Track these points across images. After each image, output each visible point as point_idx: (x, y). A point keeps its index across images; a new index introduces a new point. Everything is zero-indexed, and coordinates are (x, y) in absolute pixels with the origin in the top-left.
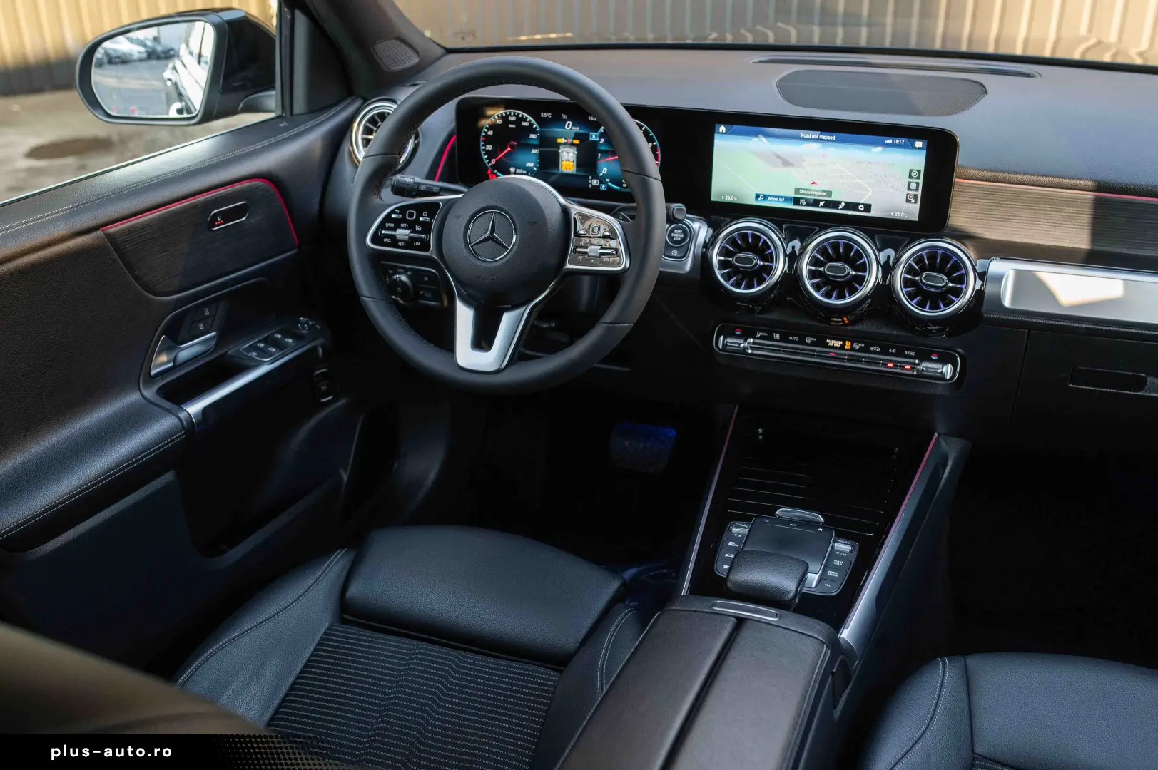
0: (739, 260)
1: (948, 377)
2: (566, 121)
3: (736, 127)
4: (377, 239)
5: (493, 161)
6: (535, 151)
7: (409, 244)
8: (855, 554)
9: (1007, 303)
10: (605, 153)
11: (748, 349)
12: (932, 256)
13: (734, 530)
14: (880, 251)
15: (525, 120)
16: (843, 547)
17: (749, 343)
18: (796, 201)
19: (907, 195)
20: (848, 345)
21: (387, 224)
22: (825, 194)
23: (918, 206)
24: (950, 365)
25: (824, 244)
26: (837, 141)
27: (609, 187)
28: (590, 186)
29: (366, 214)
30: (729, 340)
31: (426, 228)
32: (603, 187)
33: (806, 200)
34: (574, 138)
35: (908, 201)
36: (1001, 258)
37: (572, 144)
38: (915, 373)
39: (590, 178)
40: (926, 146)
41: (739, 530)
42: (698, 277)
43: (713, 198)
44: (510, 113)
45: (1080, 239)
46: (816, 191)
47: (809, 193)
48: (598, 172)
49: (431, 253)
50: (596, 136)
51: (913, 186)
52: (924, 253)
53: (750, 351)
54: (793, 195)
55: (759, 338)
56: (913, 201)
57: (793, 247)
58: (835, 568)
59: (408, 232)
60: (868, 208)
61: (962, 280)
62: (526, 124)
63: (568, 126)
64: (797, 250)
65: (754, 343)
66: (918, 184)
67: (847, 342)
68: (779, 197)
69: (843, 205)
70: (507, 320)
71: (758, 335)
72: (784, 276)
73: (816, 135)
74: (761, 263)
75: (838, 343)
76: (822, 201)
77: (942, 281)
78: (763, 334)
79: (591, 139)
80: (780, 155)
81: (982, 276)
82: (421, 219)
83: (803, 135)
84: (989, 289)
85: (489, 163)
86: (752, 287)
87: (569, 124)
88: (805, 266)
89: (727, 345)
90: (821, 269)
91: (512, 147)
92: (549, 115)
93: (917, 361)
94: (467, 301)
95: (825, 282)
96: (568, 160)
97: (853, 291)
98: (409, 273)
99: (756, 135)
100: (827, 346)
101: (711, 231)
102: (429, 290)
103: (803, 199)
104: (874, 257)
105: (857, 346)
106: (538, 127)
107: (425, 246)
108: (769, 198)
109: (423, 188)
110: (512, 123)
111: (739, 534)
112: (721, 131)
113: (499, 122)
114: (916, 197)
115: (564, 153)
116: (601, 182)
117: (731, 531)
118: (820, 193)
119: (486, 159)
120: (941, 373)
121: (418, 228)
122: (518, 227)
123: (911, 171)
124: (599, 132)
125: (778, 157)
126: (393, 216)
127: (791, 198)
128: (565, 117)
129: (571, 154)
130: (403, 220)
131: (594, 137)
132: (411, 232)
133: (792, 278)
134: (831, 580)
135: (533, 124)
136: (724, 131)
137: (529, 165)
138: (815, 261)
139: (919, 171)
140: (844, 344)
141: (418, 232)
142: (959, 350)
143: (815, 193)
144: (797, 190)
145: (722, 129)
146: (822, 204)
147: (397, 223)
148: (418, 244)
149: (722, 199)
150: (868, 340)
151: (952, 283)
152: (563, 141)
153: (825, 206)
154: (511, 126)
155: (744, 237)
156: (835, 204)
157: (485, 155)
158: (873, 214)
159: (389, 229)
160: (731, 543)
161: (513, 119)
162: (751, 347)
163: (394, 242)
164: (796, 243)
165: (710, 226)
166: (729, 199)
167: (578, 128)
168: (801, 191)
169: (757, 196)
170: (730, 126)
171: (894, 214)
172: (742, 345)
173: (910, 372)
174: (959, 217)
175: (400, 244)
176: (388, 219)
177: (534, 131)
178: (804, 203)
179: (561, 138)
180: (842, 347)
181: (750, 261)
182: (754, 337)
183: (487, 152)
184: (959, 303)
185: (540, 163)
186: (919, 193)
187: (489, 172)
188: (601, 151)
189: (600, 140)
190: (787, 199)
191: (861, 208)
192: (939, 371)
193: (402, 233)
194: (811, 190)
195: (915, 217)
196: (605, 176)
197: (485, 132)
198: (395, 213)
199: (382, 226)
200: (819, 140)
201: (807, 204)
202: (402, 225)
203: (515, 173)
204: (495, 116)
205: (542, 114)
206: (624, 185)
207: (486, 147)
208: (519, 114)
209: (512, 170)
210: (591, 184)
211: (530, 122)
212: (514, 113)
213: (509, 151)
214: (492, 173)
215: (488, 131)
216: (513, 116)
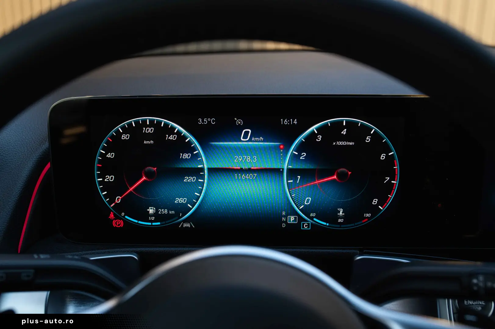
2: (241, 128)
5: (118, 200)
6: (189, 179)
10: (308, 174)
15: (171, 131)
27: (314, 225)
28: (284, 225)
32: (306, 226)
39: (284, 213)
44: (145, 121)
62: (173, 137)
63: (245, 137)
85: (110, 202)
87: (247, 133)
91: (149, 175)
92: (212, 121)
106: (193, 141)
110: (148, 137)
113: (124, 137)
116: (302, 218)
119: (106, 196)
124: (298, 141)
128: (239, 122)
135: (185, 138)
137: (181, 200)
154: (145, 142)
157: (103, 190)
161: (150, 130)
167: (262, 139)
177: (187, 148)
183: (106, 186)
187: (112, 216)
189: (299, 155)
196: (307, 210)
197: (101, 155)
203: (156, 214)
204: (119, 128)
205: (200, 120)
206: (340, 220)
207: (104, 178)
208: (159, 123)
209: (151, 211)
210: (286, 222)
211: (179, 133)
212: (151, 121)
213: (145, 181)
214: (117, 217)
215: (107, 154)
216: (150, 126)
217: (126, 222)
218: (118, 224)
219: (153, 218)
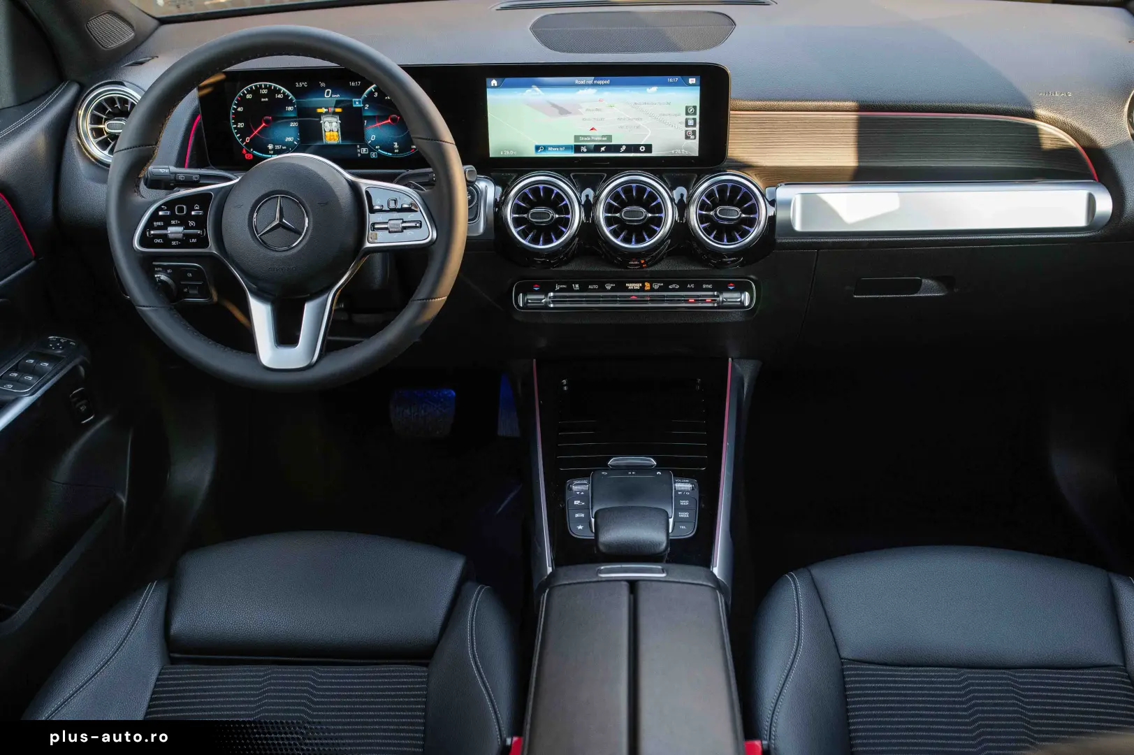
0: (535, 215)
1: (747, 304)
2: (324, 89)
3: (507, 80)
4: (145, 241)
5: (248, 140)
6: (293, 124)
7: (184, 242)
8: (696, 490)
9: (798, 227)
10: (372, 119)
11: (550, 303)
12: (722, 190)
13: (575, 488)
14: (672, 189)
15: (279, 91)
16: (684, 486)
17: (550, 298)
18: (577, 149)
19: (686, 131)
20: (647, 286)
21: (155, 223)
22: (605, 139)
23: (697, 141)
24: (747, 293)
25: (618, 190)
26: (610, 85)
27: (379, 154)
28: (359, 155)
29: (128, 216)
30: (530, 297)
31: (201, 222)
32: (373, 155)
33: (587, 147)
34: (335, 107)
35: (687, 137)
36: (786, 184)
37: (334, 113)
38: (716, 305)
39: (358, 146)
40: (699, 83)
41: (579, 487)
42: (492, 237)
43: (492, 155)
44: (261, 86)
45: (847, 158)
46: (595, 136)
47: (589, 139)
48: (366, 137)
49: (212, 249)
50: (359, 102)
51: (691, 123)
52: (714, 187)
53: (552, 306)
54: (572, 143)
55: (558, 291)
56: (692, 137)
57: (587, 196)
58: (684, 509)
59: (180, 229)
60: (649, 148)
61: (753, 209)
62: (280, 96)
63: (328, 94)
64: (591, 198)
65: (554, 297)
66: (695, 119)
67: (646, 284)
68: (559, 147)
69: (624, 148)
70: (309, 309)
71: (557, 288)
72: (582, 226)
73: (590, 80)
74: (557, 216)
75: (637, 286)
76: (602, 146)
77: (735, 213)
78: (562, 286)
79: (354, 106)
80: (556, 103)
81: (773, 203)
82: (193, 213)
83: (577, 82)
84: (781, 216)
85: (242, 142)
86: (551, 241)
87: (328, 92)
88: (601, 214)
89: (527, 302)
90: (618, 215)
91: (267, 122)
92: (305, 84)
93: (716, 293)
94: (261, 295)
95: (622, 228)
96: (331, 129)
97: (652, 234)
98: (169, 271)
99: (529, 86)
100: (627, 290)
101: (499, 189)
102: (193, 287)
103: (583, 146)
104: (668, 197)
105: (656, 286)
106: (294, 98)
107: (203, 242)
108: (549, 149)
109: (181, 177)
110: (264, 96)
111: (580, 492)
112: (492, 85)
113: (249, 96)
114: (694, 132)
115: (327, 124)
116: (371, 150)
117: (571, 489)
118: (600, 139)
119: (239, 138)
120: (740, 301)
121: (191, 223)
122: (309, 209)
123: (687, 108)
124: (363, 97)
125: (554, 106)
126: (161, 213)
127: (572, 146)
128: (323, 85)
129: (334, 124)
130: (173, 216)
131: (357, 103)
132: (184, 229)
133: (589, 228)
134: (683, 521)
135: (288, 96)
136: (496, 85)
137: (290, 139)
138: (609, 208)
139: (695, 107)
140: (644, 286)
141: (192, 228)
142: (752, 277)
143: (596, 139)
144: (577, 138)
145: (494, 82)
146: (603, 149)
147: (167, 222)
148: (194, 241)
149: (501, 155)
150: (666, 280)
151: (745, 214)
152: (324, 110)
153: (606, 151)
154: (263, 100)
155: (535, 191)
156: (616, 148)
157: (237, 133)
158: (654, 153)
159: (159, 228)
160: (577, 502)
161: (265, 91)
162: (552, 301)
163: (167, 241)
164: (589, 191)
165: (496, 183)
166: (508, 154)
167: (338, 95)
168: (582, 139)
169: (537, 148)
170: (501, 79)
171: (675, 152)
172: (543, 301)
173: (710, 305)
174: (737, 149)
175: (174, 243)
176: (155, 216)
177: (290, 103)
178: (585, 150)
179: (321, 108)
180: (642, 289)
181: (546, 215)
182: (554, 291)
183: (239, 130)
184: (755, 232)
185: (300, 137)
186: (697, 129)
187: (244, 151)
188: (368, 118)
189: (364, 106)
190: (567, 148)
191: (642, 149)
192: (739, 300)
193: (175, 231)
194: (589, 136)
195: (695, 152)
196: (374, 145)
197: (234, 109)
198: (162, 210)
199: (149, 225)
200: (594, 85)
201: (589, 151)
202: (173, 222)
203: (274, 149)
204: (244, 90)
205: (297, 83)
206: (396, 151)
207: (237, 125)
208: (270, 86)
209: (270, 147)
210: (360, 153)
211: (284, 93)
212: (265, 85)
213: (264, 127)
214: (248, 152)
215: (237, 108)
216: (265, 88)
217: (254, 155)
218: (248, 157)
219: (272, 152)
